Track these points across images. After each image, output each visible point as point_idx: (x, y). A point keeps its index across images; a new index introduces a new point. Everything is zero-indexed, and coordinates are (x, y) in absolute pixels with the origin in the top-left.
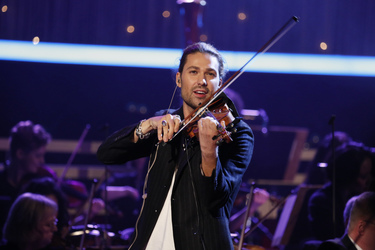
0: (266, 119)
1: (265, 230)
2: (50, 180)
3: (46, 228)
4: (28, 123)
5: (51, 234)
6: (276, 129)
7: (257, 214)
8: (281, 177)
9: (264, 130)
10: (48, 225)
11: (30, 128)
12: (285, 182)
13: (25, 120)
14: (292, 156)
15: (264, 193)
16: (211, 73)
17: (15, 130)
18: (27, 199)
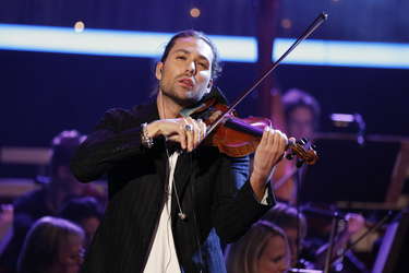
0: (362, 126)
1: (361, 266)
2: (93, 200)
3: (70, 261)
4: (73, 134)
5: (76, 268)
6: (375, 138)
7: (350, 245)
8: (381, 199)
9: (361, 140)
10: (73, 257)
11: (75, 140)
12: (387, 206)
13: (69, 129)
14: (395, 172)
15: (359, 218)
16: (201, 62)
17: (57, 141)
18: (46, 224)
